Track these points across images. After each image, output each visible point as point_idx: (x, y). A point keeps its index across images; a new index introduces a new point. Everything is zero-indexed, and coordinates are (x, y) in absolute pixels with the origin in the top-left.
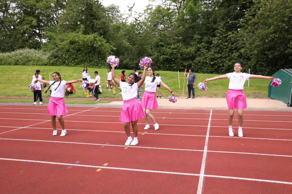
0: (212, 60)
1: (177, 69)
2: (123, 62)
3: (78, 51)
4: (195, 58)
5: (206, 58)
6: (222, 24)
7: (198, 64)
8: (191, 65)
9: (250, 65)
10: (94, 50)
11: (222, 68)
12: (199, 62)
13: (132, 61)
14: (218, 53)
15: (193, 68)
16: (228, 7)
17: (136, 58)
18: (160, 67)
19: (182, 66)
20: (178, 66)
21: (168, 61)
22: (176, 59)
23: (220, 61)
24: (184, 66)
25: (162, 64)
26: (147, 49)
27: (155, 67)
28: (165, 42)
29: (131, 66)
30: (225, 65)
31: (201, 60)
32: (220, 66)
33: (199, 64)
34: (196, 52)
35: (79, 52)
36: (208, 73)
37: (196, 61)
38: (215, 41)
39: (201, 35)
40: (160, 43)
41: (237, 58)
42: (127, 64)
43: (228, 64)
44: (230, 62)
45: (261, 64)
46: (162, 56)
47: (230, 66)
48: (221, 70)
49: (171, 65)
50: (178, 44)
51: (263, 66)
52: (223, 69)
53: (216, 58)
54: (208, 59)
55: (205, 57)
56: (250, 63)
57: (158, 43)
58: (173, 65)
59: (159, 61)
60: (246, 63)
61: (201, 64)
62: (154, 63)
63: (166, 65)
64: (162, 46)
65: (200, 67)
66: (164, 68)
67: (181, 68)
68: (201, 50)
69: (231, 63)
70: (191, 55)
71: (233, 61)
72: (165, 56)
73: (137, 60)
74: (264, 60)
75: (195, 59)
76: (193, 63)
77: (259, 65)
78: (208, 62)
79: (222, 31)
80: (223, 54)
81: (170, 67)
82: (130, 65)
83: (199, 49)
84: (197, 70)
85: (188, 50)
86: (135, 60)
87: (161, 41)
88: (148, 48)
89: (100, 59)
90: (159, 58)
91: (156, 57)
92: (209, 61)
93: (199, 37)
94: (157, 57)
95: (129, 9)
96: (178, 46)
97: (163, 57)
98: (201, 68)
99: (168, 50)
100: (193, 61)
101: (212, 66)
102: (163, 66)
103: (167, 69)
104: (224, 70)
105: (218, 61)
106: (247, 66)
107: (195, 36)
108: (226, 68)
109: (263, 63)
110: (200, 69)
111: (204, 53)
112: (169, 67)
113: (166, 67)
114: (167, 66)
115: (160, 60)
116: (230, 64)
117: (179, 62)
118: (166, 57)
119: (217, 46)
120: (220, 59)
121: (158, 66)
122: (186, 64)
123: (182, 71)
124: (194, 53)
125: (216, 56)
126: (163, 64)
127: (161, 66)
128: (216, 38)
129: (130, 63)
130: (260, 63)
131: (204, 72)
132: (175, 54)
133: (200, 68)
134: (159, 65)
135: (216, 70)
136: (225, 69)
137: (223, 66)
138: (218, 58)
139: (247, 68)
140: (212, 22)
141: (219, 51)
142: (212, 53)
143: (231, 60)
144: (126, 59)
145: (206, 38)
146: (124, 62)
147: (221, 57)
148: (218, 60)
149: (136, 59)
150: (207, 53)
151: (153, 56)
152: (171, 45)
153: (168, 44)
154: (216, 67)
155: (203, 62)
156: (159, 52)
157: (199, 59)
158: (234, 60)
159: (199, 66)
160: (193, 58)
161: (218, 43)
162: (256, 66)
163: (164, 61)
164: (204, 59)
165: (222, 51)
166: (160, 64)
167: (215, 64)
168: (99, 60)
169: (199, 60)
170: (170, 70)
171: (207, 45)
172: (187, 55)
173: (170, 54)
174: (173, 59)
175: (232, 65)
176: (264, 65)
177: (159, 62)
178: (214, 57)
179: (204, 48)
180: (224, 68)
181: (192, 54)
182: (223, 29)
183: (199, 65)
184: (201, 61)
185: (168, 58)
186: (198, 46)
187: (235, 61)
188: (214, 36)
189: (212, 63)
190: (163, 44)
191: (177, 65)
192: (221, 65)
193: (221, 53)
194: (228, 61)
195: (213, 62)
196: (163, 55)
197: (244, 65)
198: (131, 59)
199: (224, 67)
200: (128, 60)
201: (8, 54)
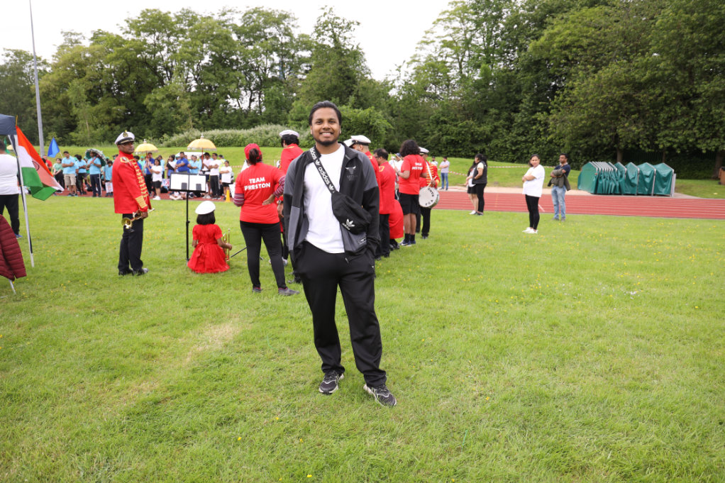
0: (514, 144)
1: (465, 155)
3: (348, 130)
4: (491, 140)
5: (506, 141)
6: (528, 97)
7: (494, 149)
10: (368, 129)
12: (497, 146)
14: (523, 134)
16: (537, 72)
18: (442, 152)
19: (472, 151)
20: (466, 151)
21: (453, 143)
24: (476, 152)
25: (445, 147)
26: (423, 126)
28: (448, 116)
31: (499, 143)
33: (496, 148)
34: (492, 133)
35: (349, 132)
36: (508, 161)
37: (492, 145)
38: (518, 118)
39: (498, 108)
40: (442, 118)
46: (444, 138)
49: (457, 150)
50: (467, 121)
54: (508, 142)
55: (504, 140)
57: (439, 118)
58: (460, 150)
59: (441, 143)
61: (498, 149)
63: (450, 149)
64: (445, 122)
65: (497, 153)
67: (470, 153)
68: (499, 129)
70: (485, 137)
72: (449, 137)
75: (491, 143)
76: (488, 147)
78: (508, 146)
79: (528, 106)
80: (528, 137)
83: (495, 129)
85: (481, 129)
87: (443, 115)
88: (423, 123)
89: (376, 141)
93: (497, 111)
95: (397, 68)
96: (467, 123)
97: (447, 138)
99: (454, 128)
100: (487, 144)
101: (514, 152)
107: (491, 110)
109: (579, 151)
111: (504, 134)
112: (455, 151)
113: (450, 151)
114: (452, 150)
117: (468, 145)
119: (521, 125)
122: (478, 148)
124: (489, 133)
125: (519, 138)
126: (447, 148)
127: (443, 150)
128: (520, 114)
131: (501, 161)
132: (463, 135)
133: (497, 155)
135: (518, 158)
138: (522, 142)
140: (514, 90)
141: (523, 132)
142: (514, 135)
145: (505, 114)
147: (526, 141)
150: (508, 134)
152: (457, 121)
153: (453, 120)
154: (519, 154)
155: (502, 147)
156: (440, 130)
157: (495, 142)
159: (496, 151)
160: (488, 140)
161: (522, 121)
163: (447, 144)
164: (503, 142)
165: (528, 133)
166: (442, 147)
167: (517, 150)
168: (375, 143)
169: (496, 144)
170: (455, 156)
171: (507, 123)
172: (479, 136)
173: (456, 134)
174: (460, 142)
178: (515, 141)
179: (503, 127)
181: (487, 136)
182: (530, 103)
184: (499, 145)
185: (453, 140)
186: (496, 124)
188: (516, 111)
189: (514, 148)
190: (446, 119)
191: (465, 149)
193: (525, 136)
195: (515, 146)
196: (446, 134)
201: (251, 131)
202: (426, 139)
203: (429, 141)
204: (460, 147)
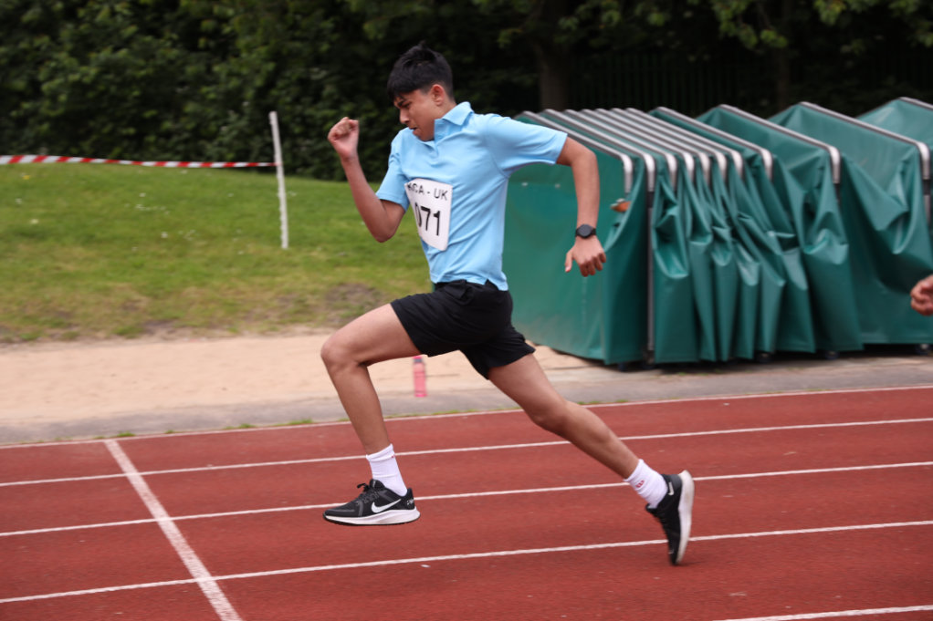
9: (234, 83)
11: (26, 105)
30: (45, 87)
41: (132, 29)
43: (74, 77)
45: (304, 82)
47: (91, 95)
48: (22, 122)
51: (317, 98)
52: (34, 113)
56: (231, 75)
60: (202, 68)
71: (105, 54)
74: (325, 47)
77: (295, 90)
104: (41, 122)
106: (210, 92)
108: (60, 111)
116: (87, 80)
130: (296, 71)
136: (48, 119)
137: (35, 90)
139: (211, 112)
158: (116, 49)
162: (274, 92)
175: (101, 88)
176: (328, 89)
187: (123, 53)
192: (20, 84)
197: (182, 84)
199: (44, 107)
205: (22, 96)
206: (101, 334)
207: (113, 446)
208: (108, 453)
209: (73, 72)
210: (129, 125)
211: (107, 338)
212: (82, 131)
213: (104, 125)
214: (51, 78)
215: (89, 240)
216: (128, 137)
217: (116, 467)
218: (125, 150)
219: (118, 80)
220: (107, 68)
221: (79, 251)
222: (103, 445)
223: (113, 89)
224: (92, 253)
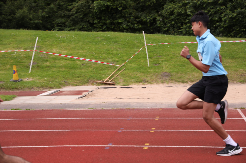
1: (127, 28)
2: (15, 14)
4: (163, 5)
5: (185, 5)
7: (170, 17)
8: (154, 19)
11: (218, 24)
12: (172, 13)
13: (34, 12)
15: (159, 25)
17: (42, 6)
18: (94, 24)
19: (138, 22)
20: (128, 22)
22: (125, 8)
23: (212, 10)
25: (97, 18)
27: (83, 24)
29: (32, 22)
30: (223, 19)
31: (175, 9)
32: (215, 20)
33: (172, 17)
37: (165, 12)
42: (23, 18)
44: (233, 12)
46: (96, 3)
47: (234, 20)
49: (116, 21)
52: (220, 26)
53: (204, 6)
54: (188, 6)
55: (181, 4)
58: (120, 21)
59: (91, 12)
61: (175, 17)
62: (81, 17)
63: (105, 19)
65: (173, 23)
66: (102, 26)
67: (136, 25)
69: (235, 14)
71: (239, 10)
73: (46, 10)
75: (163, 9)
76: (159, 16)
81: (114, 24)
82: (31, 20)
84: (168, 30)
86: (40, 11)
90: (90, 6)
91: (83, 5)
92: (190, 12)
94: (87, 4)
97: (100, 4)
98: (175, 25)
100: (158, 12)
102: (99, 22)
103: (107, 27)
104: (221, 28)
105: (209, 11)
108: (226, 25)
110: (174, 28)
112: (112, 23)
113: (105, 24)
114: (108, 22)
115: (92, 10)
116: (233, 17)
117: (131, 14)
118: (104, 5)
120: (212, 7)
121: (90, 23)
123: (138, 32)
127: (95, 21)
129: (31, 16)
131: (181, 33)
133: (173, 26)
134: (91, 21)
136: (223, 27)
137: (220, 20)
143: (235, 8)
144: (20, 7)
146: (17, 15)
148: (209, 9)
149: (43, 9)
151: (77, 3)
155: (179, 14)
157: (170, 7)
158: (242, 9)
159: (172, 20)
164: (181, 7)
166: (93, 17)
169: (171, 9)
170: (114, 30)
174: (120, 9)
177: (91, 15)
180: (222, 25)
183: (170, 19)
184: (175, 11)
185: (108, 7)
191: (128, 19)
194: (230, 10)
198: (31, 8)
200: (26, 9)
202: (70, 7)
203: (74, 11)
204: (120, 18)
205: (217, 21)
206: (235, 82)
207: (239, 111)
208: (238, 113)
209: (230, 15)
210: (244, 28)
211: (237, 83)
212: (231, 30)
213: (237, 28)
214: (224, 16)
215: (233, 58)
216: (243, 31)
217: (240, 116)
218: (242, 35)
219: (242, 16)
220: (239, 14)
221: (230, 60)
222: (237, 110)
223: (240, 19)
224: (233, 61)
